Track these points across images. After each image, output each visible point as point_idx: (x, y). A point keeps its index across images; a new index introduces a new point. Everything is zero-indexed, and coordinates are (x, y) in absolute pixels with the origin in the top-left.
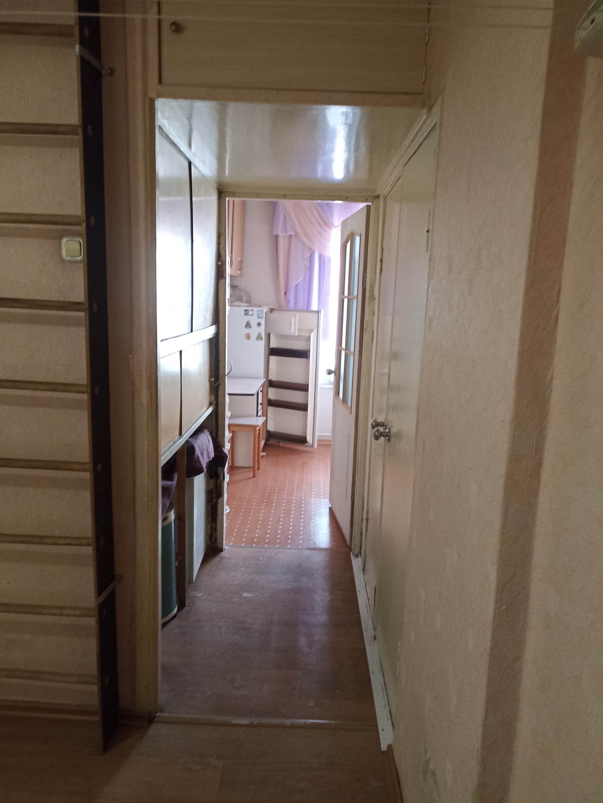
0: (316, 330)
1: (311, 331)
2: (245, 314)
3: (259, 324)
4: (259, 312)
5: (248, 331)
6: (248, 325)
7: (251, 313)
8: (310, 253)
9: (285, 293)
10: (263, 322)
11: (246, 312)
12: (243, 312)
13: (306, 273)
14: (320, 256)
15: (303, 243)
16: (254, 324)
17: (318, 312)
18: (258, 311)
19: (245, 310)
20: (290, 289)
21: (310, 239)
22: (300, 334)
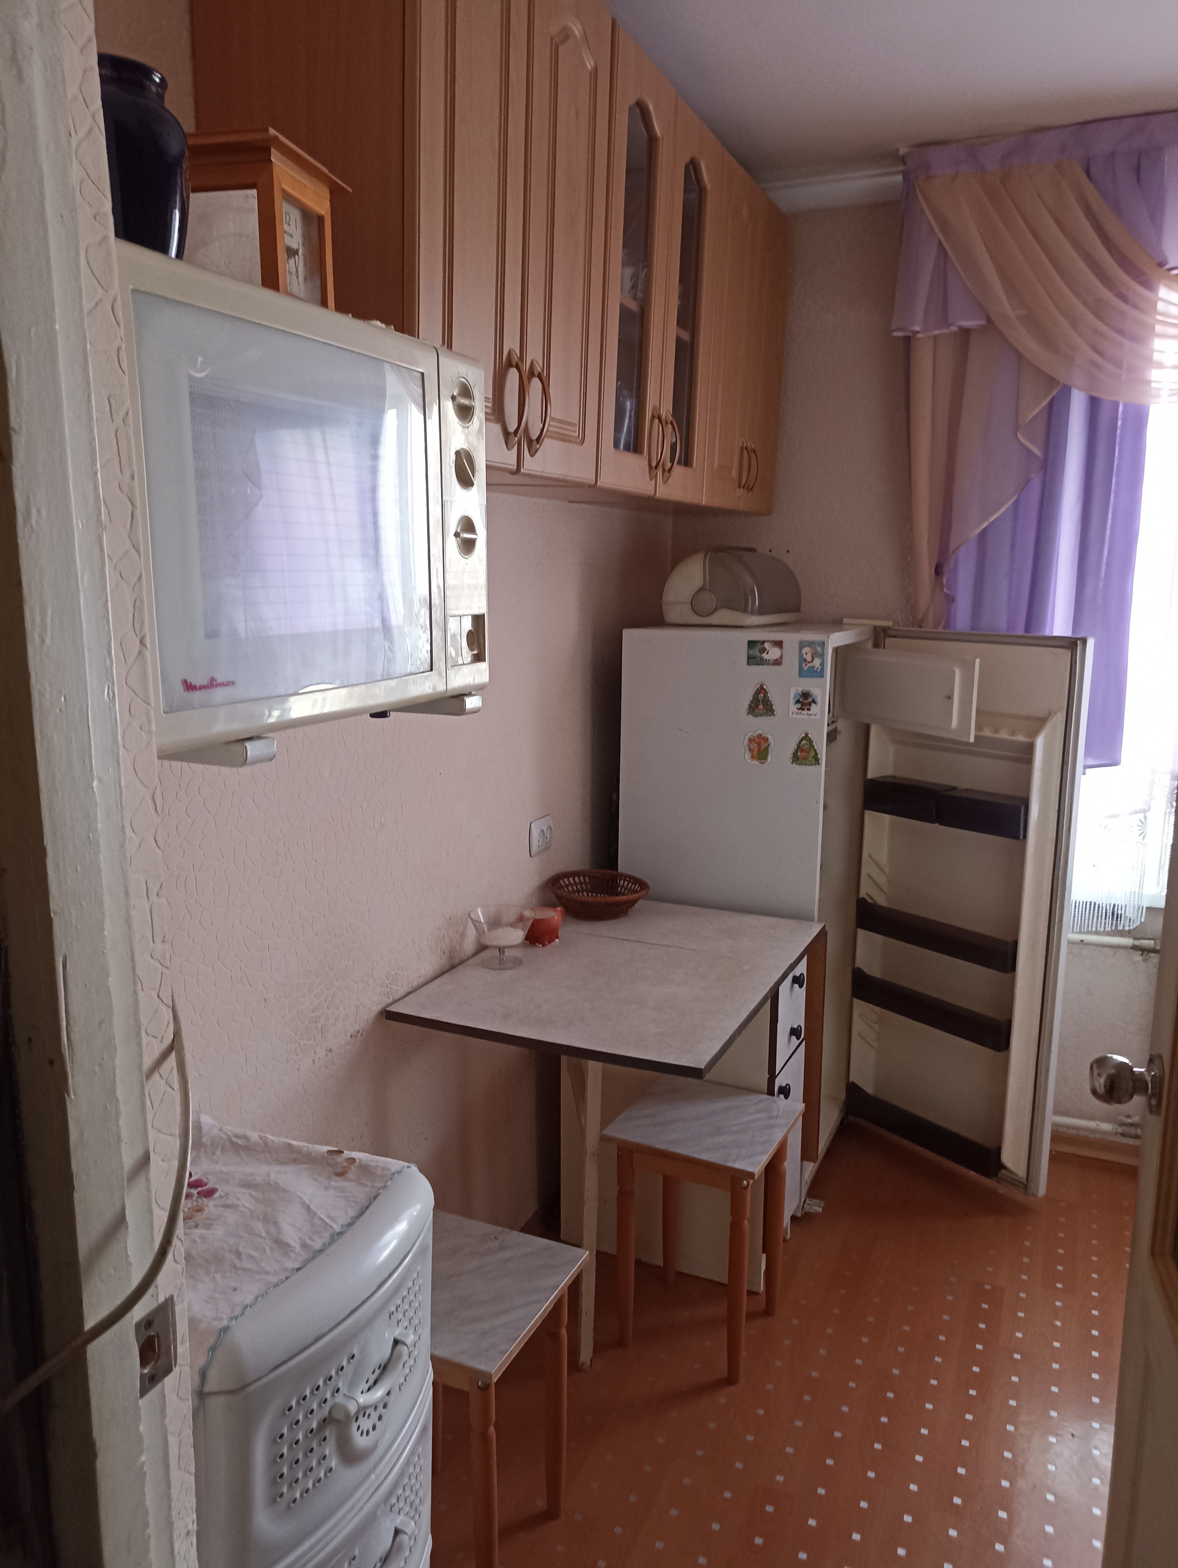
0: (1059, 719)
1: (1040, 722)
2: (752, 660)
3: (805, 700)
4: (806, 650)
5: (761, 725)
6: (761, 704)
7: (773, 653)
8: (1049, 398)
9: (938, 571)
10: (823, 690)
11: (755, 654)
12: (743, 652)
13: (1027, 482)
14: (1094, 404)
15: (1020, 358)
16: (783, 699)
17: (1073, 645)
18: (802, 644)
19: (752, 644)
20: (958, 548)
21: (1047, 339)
22: (987, 733)
